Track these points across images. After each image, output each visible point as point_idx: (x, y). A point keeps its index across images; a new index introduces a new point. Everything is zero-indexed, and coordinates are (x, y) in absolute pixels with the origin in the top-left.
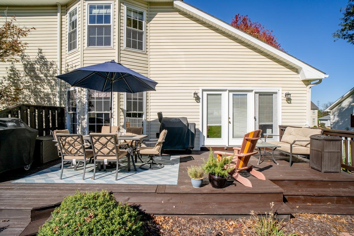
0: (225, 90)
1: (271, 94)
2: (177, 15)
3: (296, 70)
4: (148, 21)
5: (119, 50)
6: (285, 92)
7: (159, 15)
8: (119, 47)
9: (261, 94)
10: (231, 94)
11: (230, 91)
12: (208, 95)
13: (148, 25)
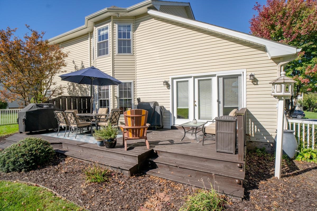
0: (190, 77)
1: (236, 77)
2: (153, 20)
3: (263, 49)
4: (134, 30)
5: (113, 56)
6: (250, 74)
7: (142, 24)
8: (113, 54)
9: (225, 78)
10: (196, 80)
11: (195, 77)
12: (177, 82)
13: (134, 33)
